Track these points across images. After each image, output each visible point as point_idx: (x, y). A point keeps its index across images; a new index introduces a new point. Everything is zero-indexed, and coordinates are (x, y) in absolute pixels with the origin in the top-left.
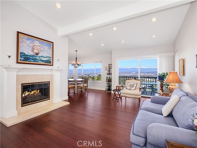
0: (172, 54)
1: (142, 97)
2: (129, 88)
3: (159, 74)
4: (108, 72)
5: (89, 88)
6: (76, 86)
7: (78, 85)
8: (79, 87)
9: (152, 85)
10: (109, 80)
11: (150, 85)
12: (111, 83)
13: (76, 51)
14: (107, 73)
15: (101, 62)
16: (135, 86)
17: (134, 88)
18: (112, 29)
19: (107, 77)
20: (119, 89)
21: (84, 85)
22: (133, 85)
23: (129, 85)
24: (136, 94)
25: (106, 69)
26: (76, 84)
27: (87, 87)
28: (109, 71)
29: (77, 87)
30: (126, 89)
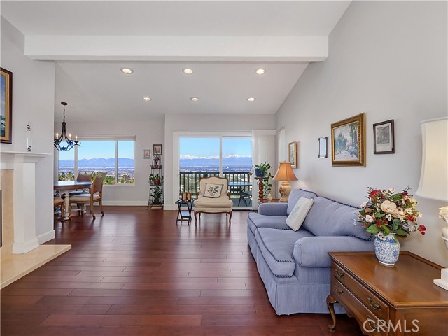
0: (273, 132)
1: (233, 210)
2: (208, 194)
3: (257, 166)
4: (154, 163)
5: (105, 203)
6: (67, 200)
7: (74, 198)
8: (74, 202)
9: (241, 186)
10: (157, 182)
11: (236, 187)
12: (160, 187)
13: (65, 104)
14: (152, 166)
15: (135, 137)
16: (219, 189)
17: (218, 194)
18: (183, 71)
19: (151, 175)
20: (187, 198)
21: (92, 196)
22: (217, 187)
23: (208, 188)
24: (225, 204)
25: (147, 156)
26: (67, 195)
27: (100, 200)
28: (156, 160)
29: (71, 202)
30: (204, 196)
